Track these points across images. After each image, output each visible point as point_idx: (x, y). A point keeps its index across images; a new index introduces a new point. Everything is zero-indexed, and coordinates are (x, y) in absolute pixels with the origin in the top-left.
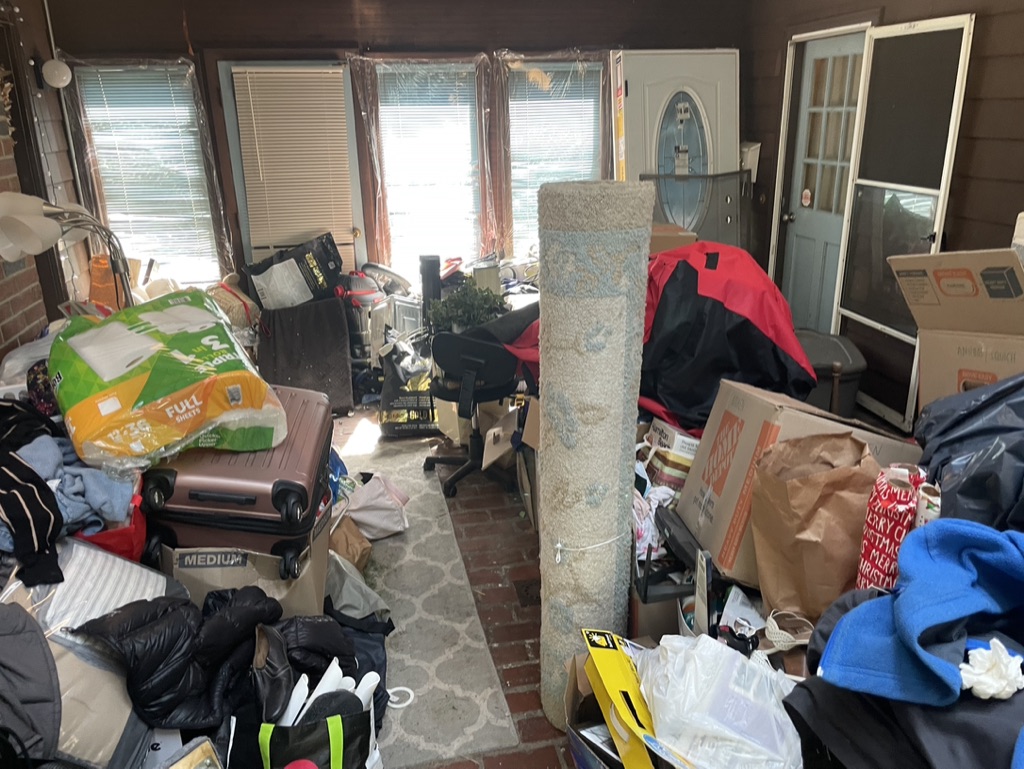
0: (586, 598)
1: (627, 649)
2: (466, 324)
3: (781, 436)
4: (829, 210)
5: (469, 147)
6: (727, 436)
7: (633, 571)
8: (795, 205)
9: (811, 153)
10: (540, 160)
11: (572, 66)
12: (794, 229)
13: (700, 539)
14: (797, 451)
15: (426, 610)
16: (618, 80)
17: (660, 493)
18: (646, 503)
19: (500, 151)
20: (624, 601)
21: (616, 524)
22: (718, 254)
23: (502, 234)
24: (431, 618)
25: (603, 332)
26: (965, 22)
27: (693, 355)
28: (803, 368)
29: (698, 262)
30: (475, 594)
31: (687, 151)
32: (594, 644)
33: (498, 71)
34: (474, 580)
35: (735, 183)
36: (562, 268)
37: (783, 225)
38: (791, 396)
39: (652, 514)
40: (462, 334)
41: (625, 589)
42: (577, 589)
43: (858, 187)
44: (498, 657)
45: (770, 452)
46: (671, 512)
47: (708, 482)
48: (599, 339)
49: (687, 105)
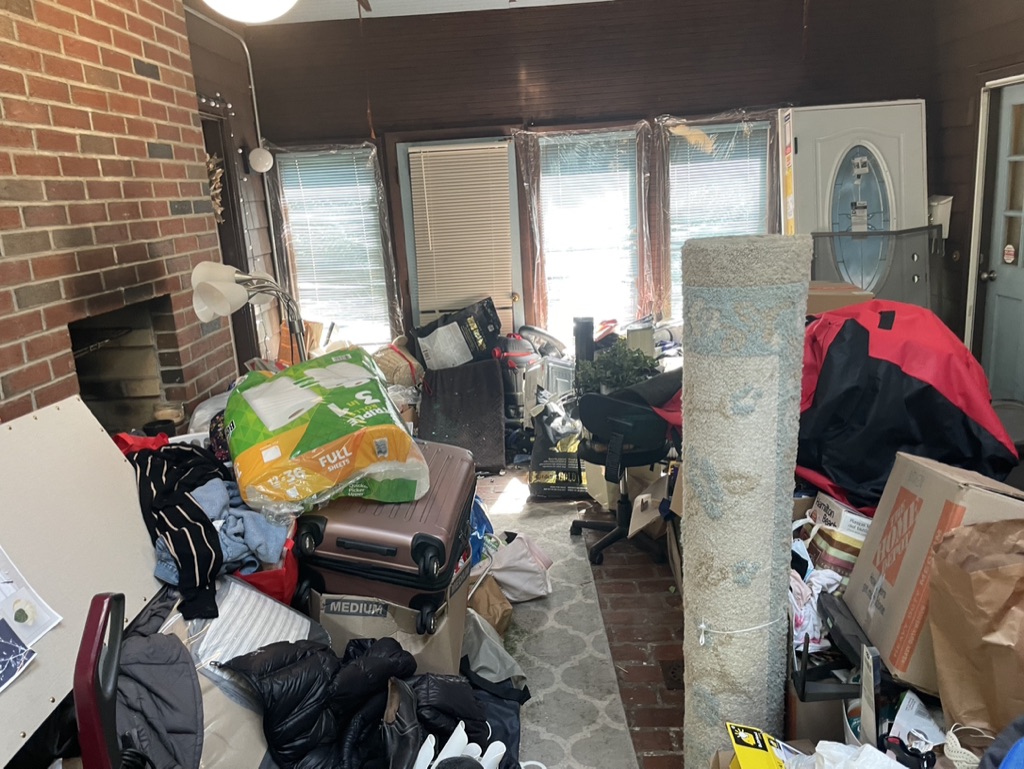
0: (734, 688)
1: (779, 752)
2: (614, 386)
3: (967, 519)
5: (628, 212)
6: (902, 516)
7: (790, 664)
8: (996, 262)
9: (1013, 205)
10: (701, 222)
11: (737, 127)
12: (996, 289)
13: (870, 633)
14: (987, 537)
15: (565, 682)
17: (823, 578)
18: (806, 587)
19: (659, 214)
20: (779, 695)
21: (768, 607)
22: (894, 312)
23: (660, 296)
24: (570, 690)
25: (752, 394)
27: (864, 424)
28: (1001, 443)
29: (869, 321)
30: (617, 671)
31: (865, 207)
32: (740, 741)
33: (659, 136)
34: (617, 655)
35: (922, 241)
36: (705, 325)
38: (985, 474)
39: (814, 601)
40: (608, 395)
41: (780, 681)
42: (723, 676)
44: (639, 742)
45: (952, 536)
46: (837, 600)
47: (880, 568)
48: (748, 401)
49: (865, 159)
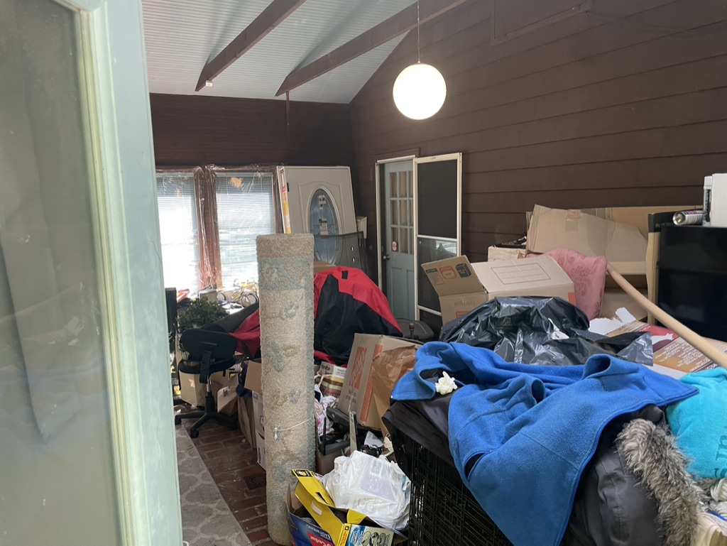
2: (202, 324)
3: (383, 350)
4: (407, 252)
5: (191, 221)
6: (359, 359)
8: (389, 250)
9: (394, 222)
10: (237, 228)
11: (255, 174)
12: (390, 264)
14: (392, 356)
15: (189, 501)
16: (282, 182)
17: (328, 400)
18: (321, 405)
19: (212, 223)
21: (306, 413)
22: (347, 271)
23: (214, 274)
24: (193, 504)
25: (294, 307)
26: (457, 156)
27: (340, 325)
29: (338, 276)
30: (219, 488)
31: (326, 222)
32: (299, 475)
33: (208, 177)
34: (217, 480)
35: (355, 240)
36: (271, 276)
37: (384, 262)
39: (325, 411)
40: (202, 329)
41: (313, 450)
43: (419, 239)
44: (238, 517)
45: (379, 356)
46: (335, 409)
47: (352, 386)
48: (292, 311)
49: (324, 196)
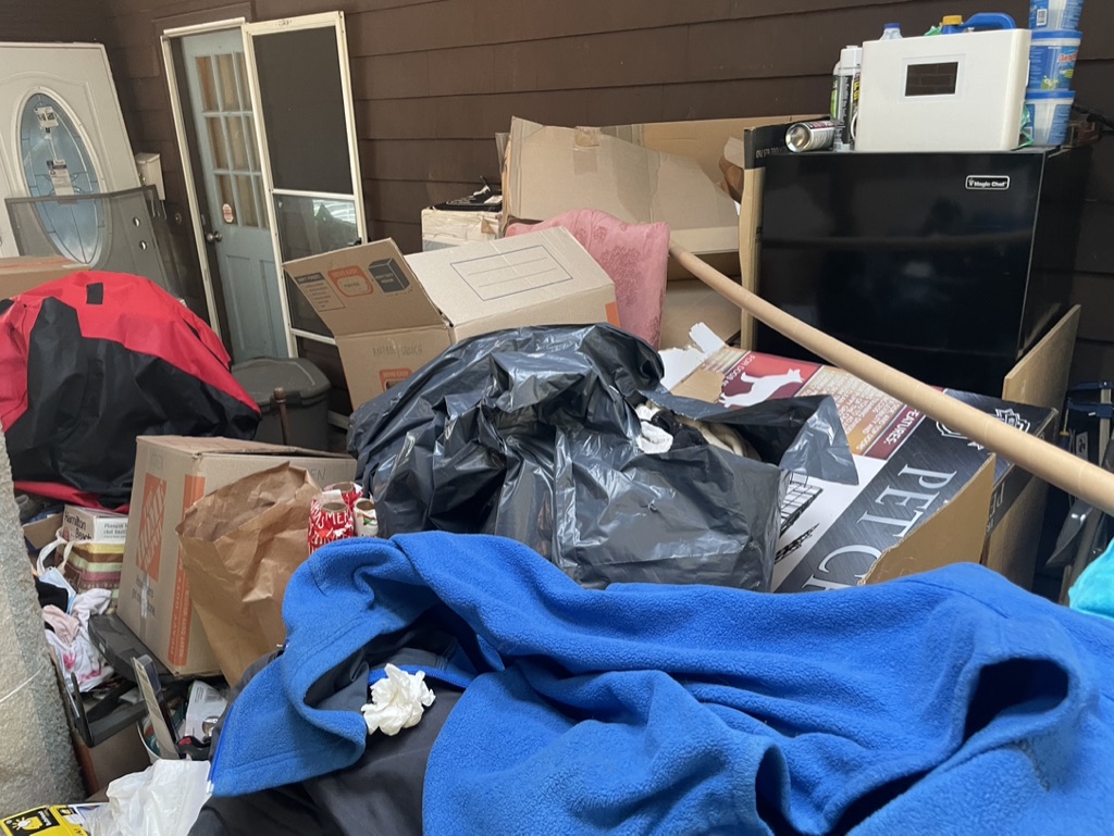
1: (76, 817)
3: (208, 489)
4: (255, 224)
6: (152, 504)
7: (68, 713)
8: (217, 223)
9: (220, 163)
12: (221, 248)
13: (147, 640)
14: (230, 500)
17: (87, 601)
18: (71, 618)
22: (102, 284)
26: (334, 19)
27: (98, 416)
28: (241, 402)
29: (76, 298)
31: (65, 167)
35: (139, 203)
37: (211, 247)
39: (84, 630)
43: (277, 198)
45: (195, 510)
46: (111, 619)
47: (143, 568)
49: (51, 110)
